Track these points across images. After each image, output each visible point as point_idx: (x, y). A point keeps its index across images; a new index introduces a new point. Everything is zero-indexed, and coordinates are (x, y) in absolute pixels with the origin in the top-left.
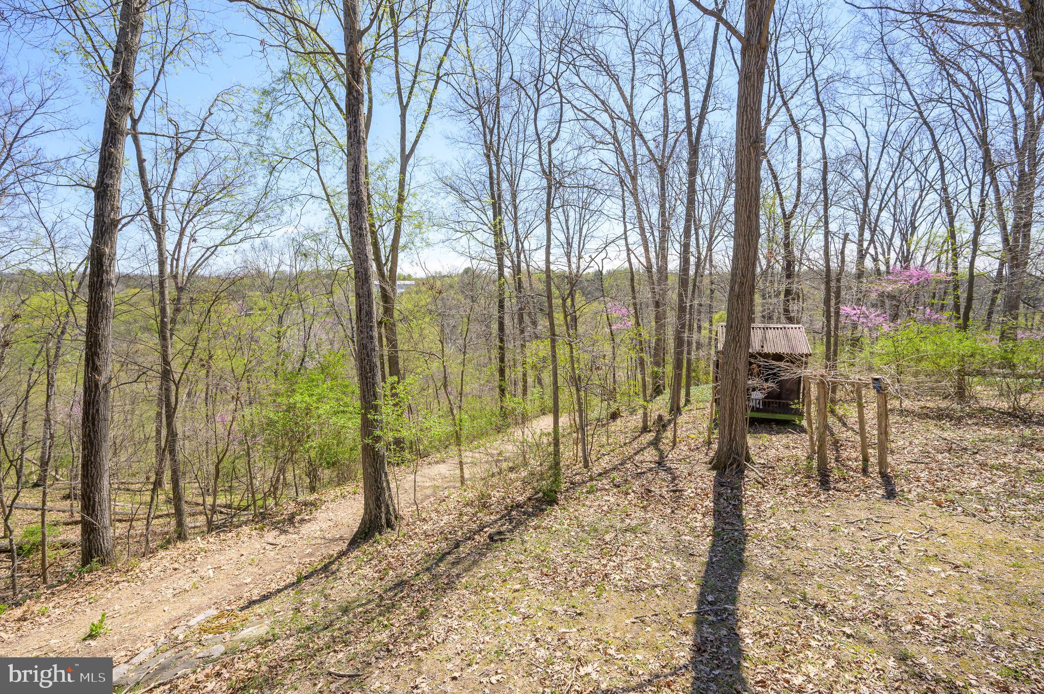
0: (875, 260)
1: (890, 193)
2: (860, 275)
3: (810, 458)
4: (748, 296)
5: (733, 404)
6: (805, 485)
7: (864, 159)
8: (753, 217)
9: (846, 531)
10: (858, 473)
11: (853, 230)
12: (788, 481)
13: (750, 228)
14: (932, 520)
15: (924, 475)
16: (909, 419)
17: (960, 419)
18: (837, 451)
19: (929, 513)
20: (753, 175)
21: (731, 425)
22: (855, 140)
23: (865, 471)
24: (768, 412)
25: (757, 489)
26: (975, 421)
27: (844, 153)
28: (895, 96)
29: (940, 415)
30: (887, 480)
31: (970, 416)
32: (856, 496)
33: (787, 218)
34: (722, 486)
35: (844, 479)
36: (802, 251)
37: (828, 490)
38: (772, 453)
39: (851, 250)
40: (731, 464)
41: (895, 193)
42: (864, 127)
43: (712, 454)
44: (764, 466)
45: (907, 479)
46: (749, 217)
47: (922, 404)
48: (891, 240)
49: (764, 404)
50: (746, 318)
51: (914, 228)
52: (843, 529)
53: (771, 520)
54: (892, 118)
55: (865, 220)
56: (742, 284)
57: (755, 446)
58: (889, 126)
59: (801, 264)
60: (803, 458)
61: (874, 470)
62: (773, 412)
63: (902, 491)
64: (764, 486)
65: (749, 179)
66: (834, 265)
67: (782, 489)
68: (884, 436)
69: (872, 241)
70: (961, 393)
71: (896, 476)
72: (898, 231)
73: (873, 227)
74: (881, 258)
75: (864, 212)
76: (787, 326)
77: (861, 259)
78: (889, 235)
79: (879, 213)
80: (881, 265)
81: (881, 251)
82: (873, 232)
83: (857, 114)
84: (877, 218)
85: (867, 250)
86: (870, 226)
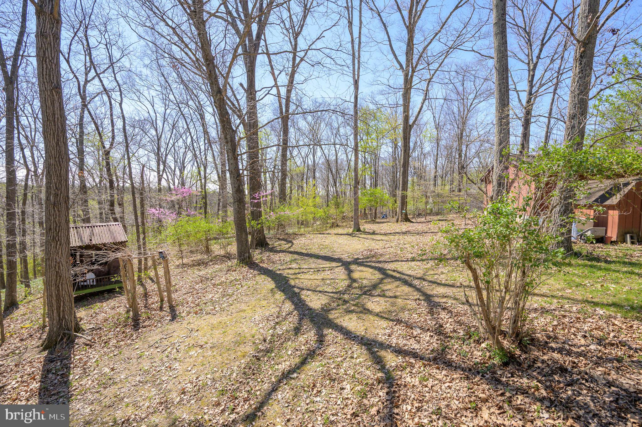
0: (167, 180)
1: (170, 145)
2: (160, 189)
3: (128, 312)
4: (63, 205)
5: (58, 291)
6: (123, 332)
7: (155, 124)
8: (61, 144)
9: (147, 353)
10: (158, 310)
11: (154, 164)
12: (111, 335)
13: (60, 153)
14: (192, 325)
15: (190, 299)
16: (186, 269)
17: (207, 263)
18: (147, 300)
19: (191, 321)
20: (57, 112)
21: (59, 308)
22: (149, 112)
23: (161, 308)
24: (101, 286)
25: (86, 351)
26: (213, 262)
27: (143, 118)
28: (167, 95)
29: (200, 264)
30: (172, 309)
31: (211, 261)
32: (155, 326)
34: (52, 362)
35: (149, 318)
37: (138, 330)
38: (101, 317)
39: (154, 175)
40: (62, 339)
41: (173, 145)
42: (153, 107)
43: (45, 336)
44: (93, 329)
45: (183, 305)
46: (57, 144)
47: (192, 259)
48: (174, 172)
49: (97, 281)
50: (63, 221)
51: (184, 167)
52: (146, 353)
53: (95, 372)
54: (167, 107)
55: (161, 160)
56: (56, 195)
57: (87, 316)
58: (166, 110)
60: (124, 312)
61: (166, 306)
62: (104, 285)
63: (180, 313)
64: (91, 346)
65: (54, 114)
67: (105, 343)
68: (169, 284)
69: (164, 169)
70: (208, 250)
71: (177, 305)
72: (177, 168)
73: (164, 163)
74: (171, 181)
75: (158, 154)
76: (109, 224)
77: (160, 180)
78: (173, 168)
79: (166, 155)
80: (171, 185)
81: (170, 177)
82: (165, 166)
83: (149, 99)
84: (166, 158)
85: (162, 175)
86: (163, 162)
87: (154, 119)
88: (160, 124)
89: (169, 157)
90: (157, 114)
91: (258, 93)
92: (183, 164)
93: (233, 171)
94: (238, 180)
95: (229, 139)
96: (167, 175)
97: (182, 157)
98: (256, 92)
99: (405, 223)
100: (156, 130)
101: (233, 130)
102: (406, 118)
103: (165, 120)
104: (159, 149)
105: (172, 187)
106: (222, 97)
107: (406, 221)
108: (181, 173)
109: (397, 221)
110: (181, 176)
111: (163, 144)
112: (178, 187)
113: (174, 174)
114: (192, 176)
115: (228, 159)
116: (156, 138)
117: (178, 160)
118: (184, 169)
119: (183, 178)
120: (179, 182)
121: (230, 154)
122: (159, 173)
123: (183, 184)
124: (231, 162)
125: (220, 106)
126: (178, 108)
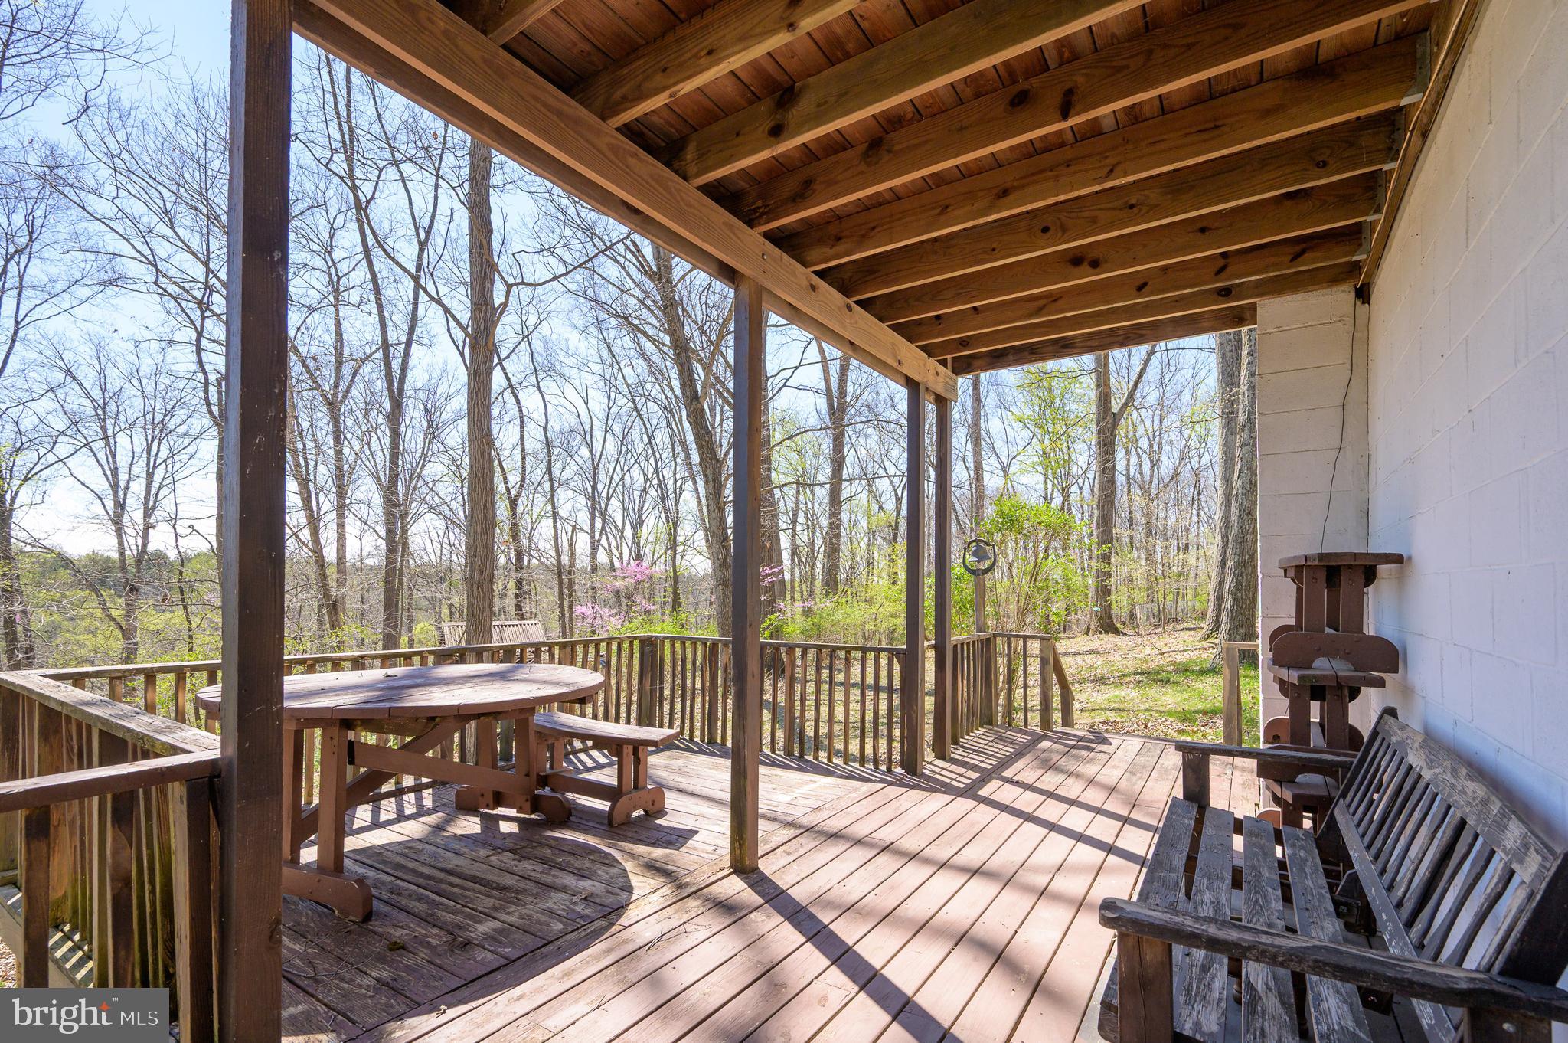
0: (609, 550)
1: (616, 478)
2: (594, 569)
4: (488, 584)
7: (588, 436)
8: (489, 505)
11: (583, 518)
13: (488, 517)
20: (487, 465)
33: (513, 503)
36: (530, 539)
39: (583, 543)
41: (622, 479)
42: (587, 404)
46: (485, 506)
48: (622, 533)
50: (487, 606)
51: (642, 522)
55: (596, 508)
56: (481, 572)
58: (609, 409)
59: (530, 555)
65: (483, 469)
66: (565, 559)
69: (603, 529)
72: (628, 522)
73: (604, 515)
74: (614, 551)
75: (593, 497)
76: (526, 622)
77: (594, 550)
78: (620, 525)
79: (608, 499)
80: (615, 559)
81: (614, 544)
82: (604, 521)
83: (579, 389)
84: (607, 505)
85: (599, 541)
86: (600, 513)
87: (588, 427)
88: (598, 435)
89: (615, 503)
90: (594, 418)
91: (771, 380)
92: (640, 516)
93: (716, 531)
94: (723, 547)
95: (710, 477)
96: (608, 539)
97: (637, 502)
98: (768, 378)
99: (1104, 635)
100: (591, 451)
101: (718, 461)
102: (1104, 399)
103: (607, 429)
104: (594, 487)
105: (617, 564)
106: (699, 406)
107: (1107, 632)
108: (635, 533)
109: (1087, 633)
110: (636, 543)
111: (601, 475)
112: (629, 564)
113: (622, 537)
114: (657, 540)
115: (708, 511)
116: (589, 463)
117: (631, 508)
118: (641, 527)
119: (638, 544)
120: (630, 554)
121: (712, 503)
122: (593, 537)
123: (638, 557)
124: (713, 515)
125: (696, 421)
126: (630, 405)
